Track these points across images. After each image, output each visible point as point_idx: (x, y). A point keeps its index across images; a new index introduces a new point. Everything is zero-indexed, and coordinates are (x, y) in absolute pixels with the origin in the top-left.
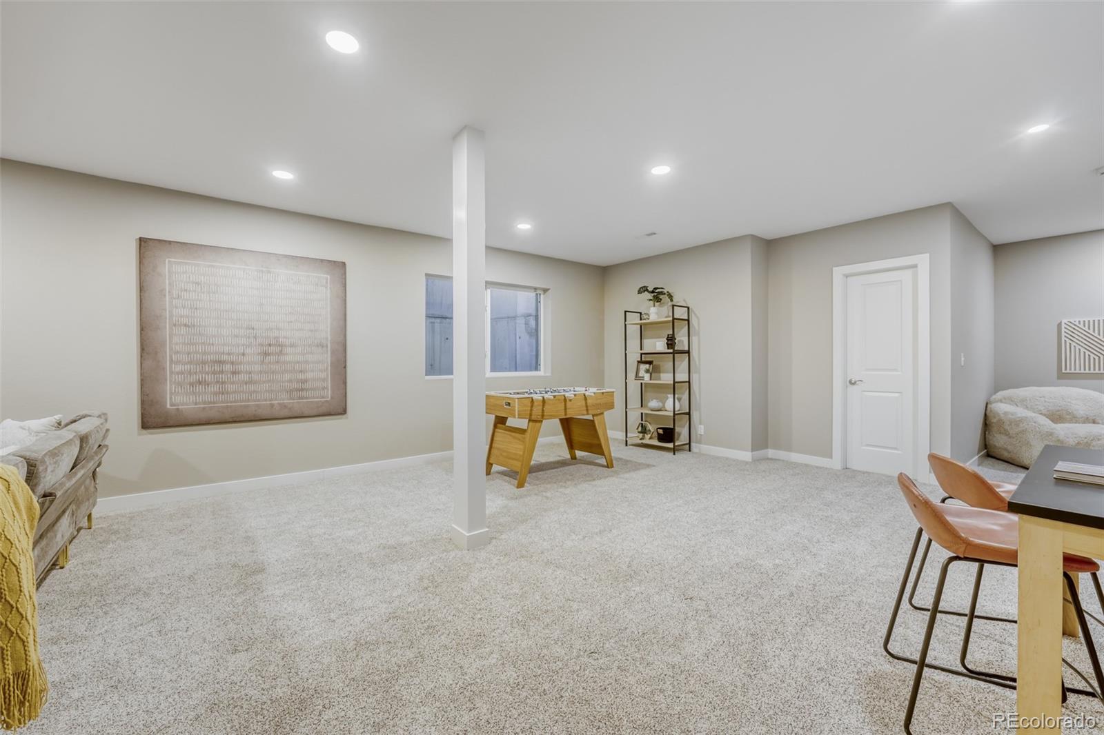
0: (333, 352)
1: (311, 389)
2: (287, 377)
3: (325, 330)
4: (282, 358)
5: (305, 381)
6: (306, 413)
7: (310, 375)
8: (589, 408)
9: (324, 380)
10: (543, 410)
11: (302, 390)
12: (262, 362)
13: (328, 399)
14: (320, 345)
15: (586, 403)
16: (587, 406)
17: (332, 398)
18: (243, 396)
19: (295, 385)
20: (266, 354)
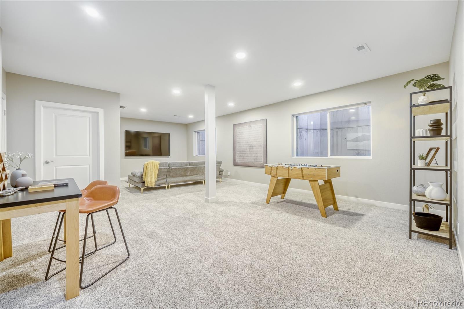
0: (263, 148)
1: (259, 159)
2: (254, 155)
3: (262, 141)
4: (253, 150)
5: (257, 157)
6: (258, 166)
7: (258, 155)
8: (304, 176)
9: (261, 157)
10: (276, 172)
11: (257, 159)
12: (249, 151)
13: (262, 162)
14: (261, 146)
15: (302, 173)
16: (302, 175)
17: (263, 162)
18: (246, 160)
19: (256, 158)
20: (250, 149)
